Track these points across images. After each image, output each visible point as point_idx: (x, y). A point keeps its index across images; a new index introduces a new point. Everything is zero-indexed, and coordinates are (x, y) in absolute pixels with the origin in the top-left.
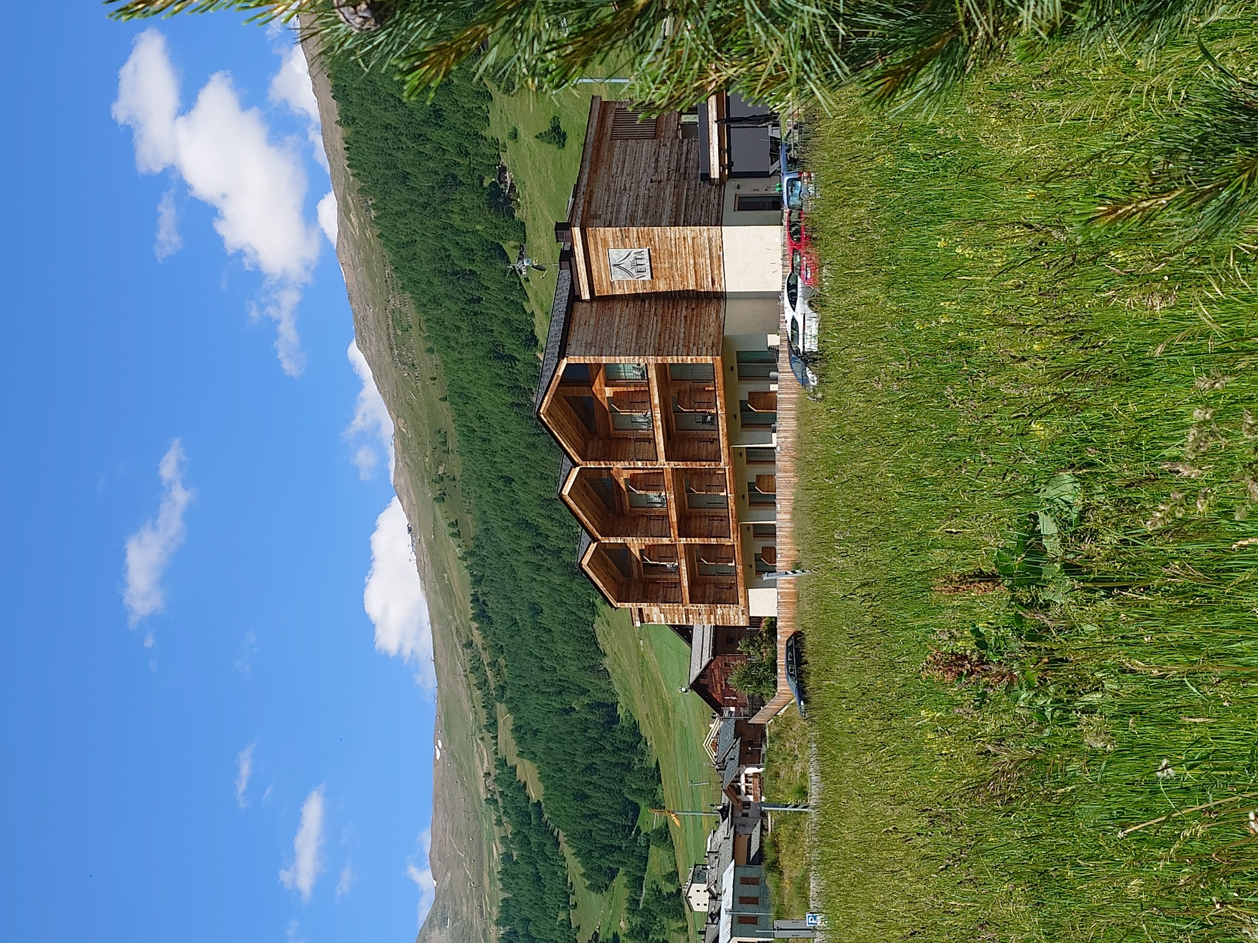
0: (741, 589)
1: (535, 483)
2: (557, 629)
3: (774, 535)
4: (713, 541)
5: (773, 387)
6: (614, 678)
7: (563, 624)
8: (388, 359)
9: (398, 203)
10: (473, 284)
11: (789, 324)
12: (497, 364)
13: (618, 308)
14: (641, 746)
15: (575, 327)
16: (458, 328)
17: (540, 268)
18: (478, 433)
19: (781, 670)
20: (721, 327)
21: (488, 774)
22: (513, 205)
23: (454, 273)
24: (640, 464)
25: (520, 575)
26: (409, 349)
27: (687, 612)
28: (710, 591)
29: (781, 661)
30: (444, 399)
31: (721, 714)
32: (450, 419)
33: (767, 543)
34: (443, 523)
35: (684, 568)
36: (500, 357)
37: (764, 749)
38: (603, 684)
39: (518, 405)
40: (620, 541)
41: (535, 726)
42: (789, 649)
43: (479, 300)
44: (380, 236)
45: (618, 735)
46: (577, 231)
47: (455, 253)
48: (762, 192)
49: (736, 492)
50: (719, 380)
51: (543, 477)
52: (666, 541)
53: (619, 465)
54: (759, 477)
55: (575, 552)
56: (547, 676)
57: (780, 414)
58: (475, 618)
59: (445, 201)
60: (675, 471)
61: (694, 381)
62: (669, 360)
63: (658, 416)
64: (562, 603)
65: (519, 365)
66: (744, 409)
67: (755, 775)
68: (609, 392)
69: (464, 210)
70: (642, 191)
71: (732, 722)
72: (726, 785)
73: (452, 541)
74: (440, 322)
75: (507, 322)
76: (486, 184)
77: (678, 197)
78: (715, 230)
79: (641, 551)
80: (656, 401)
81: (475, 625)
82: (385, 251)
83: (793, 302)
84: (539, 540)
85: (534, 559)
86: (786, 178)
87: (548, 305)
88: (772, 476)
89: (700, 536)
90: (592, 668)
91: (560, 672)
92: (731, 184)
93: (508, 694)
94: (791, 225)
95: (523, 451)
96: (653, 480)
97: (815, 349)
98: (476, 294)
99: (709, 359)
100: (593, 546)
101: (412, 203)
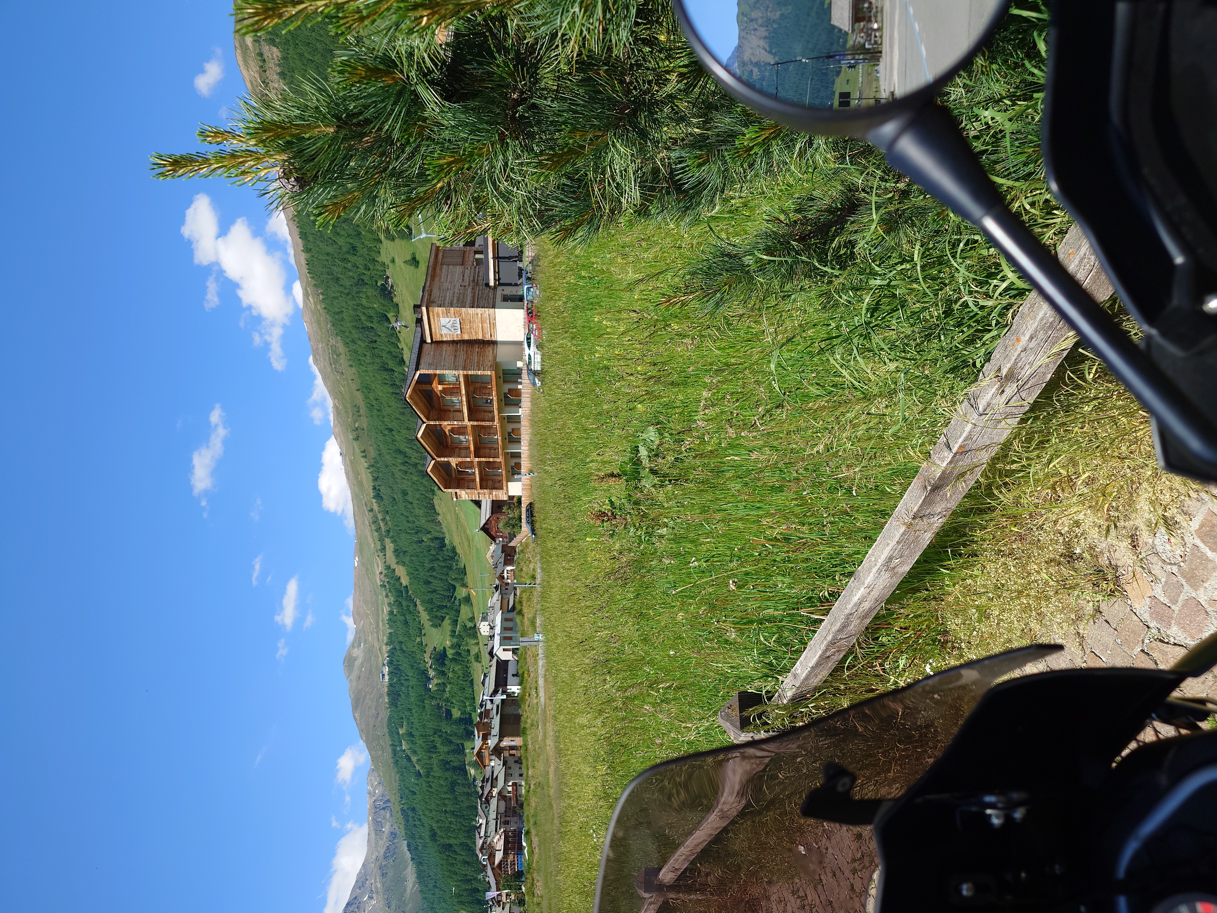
0: (504, 483)
1: (404, 432)
2: (415, 502)
3: (520, 457)
4: (491, 460)
5: (520, 387)
6: (443, 525)
7: (418, 500)
8: (329, 370)
9: (334, 292)
10: (372, 334)
11: (527, 357)
12: (385, 373)
13: (445, 347)
14: (456, 558)
15: (423, 355)
16: (365, 355)
17: (406, 327)
18: (376, 407)
19: (524, 521)
20: (495, 357)
21: (381, 573)
22: (392, 295)
23: (363, 328)
24: (455, 423)
25: (397, 476)
26: (340, 365)
27: (479, 493)
28: (490, 483)
29: (524, 516)
30: (358, 390)
31: (495, 541)
32: (361, 400)
33: (516, 460)
34: (358, 451)
35: (477, 472)
36: (386, 370)
37: (515, 558)
38: (438, 528)
39: (396, 393)
40: (446, 459)
41: (404, 549)
42: (527, 510)
43: (375, 341)
44: (325, 308)
45: (445, 552)
46: (424, 309)
47: (363, 318)
48: (514, 293)
49: (502, 436)
50: (494, 383)
51: (408, 429)
52: (468, 459)
53: (446, 423)
54: (513, 430)
55: (424, 465)
56: (410, 525)
57: (523, 399)
58: (374, 497)
59: (358, 292)
60: (473, 426)
61: (482, 383)
62: (470, 373)
63: (464, 399)
64: (418, 490)
65: (396, 374)
66: (506, 397)
67: (511, 570)
68: (440, 387)
69: (368, 297)
70: (456, 290)
71: (500, 545)
72: (498, 575)
73: (363, 460)
74: (356, 352)
75: (390, 352)
76: (379, 284)
77: (474, 294)
78: (492, 310)
79: (457, 465)
80: (463, 392)
81: (374, 501)
82: (328, 316)
83: (529, 346)
84: (406, 460)
85: (404, 468)
86: (526, 287)
87: (410, 345)
88: (519, 429)
89: (485, 457)
90: (433, 521)
91: (417, 523)
92: (500, 288)
93: (391, 534)
94: (528, 309)
95: (398, 416)
96: (462, 430)
97: (539, 369)
98: (374, 338)
99: (489, 373)
100: (433, 462)
101: (341, 292)
